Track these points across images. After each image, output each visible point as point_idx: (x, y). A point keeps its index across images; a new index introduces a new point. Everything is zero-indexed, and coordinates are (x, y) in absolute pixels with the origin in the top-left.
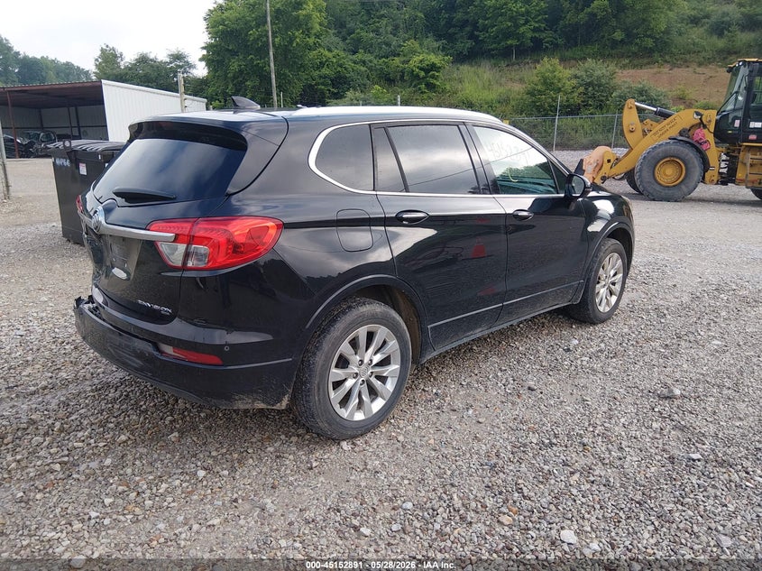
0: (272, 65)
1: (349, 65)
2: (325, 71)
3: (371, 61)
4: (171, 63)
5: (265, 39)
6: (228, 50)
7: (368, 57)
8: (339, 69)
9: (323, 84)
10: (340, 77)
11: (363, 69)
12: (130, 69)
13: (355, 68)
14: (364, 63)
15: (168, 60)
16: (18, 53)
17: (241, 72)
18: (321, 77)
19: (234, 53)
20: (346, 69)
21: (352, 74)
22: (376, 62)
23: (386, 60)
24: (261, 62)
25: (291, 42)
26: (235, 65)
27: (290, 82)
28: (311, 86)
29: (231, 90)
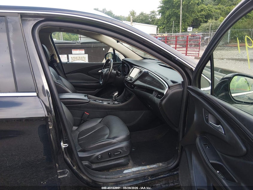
0: (181, 12)
1: (213, 10)
2: (203, 13)
3: (223, 8)
4: (151, 14)
5: (179, 3)
6: (166, 8)
7: (221, 6)
8: (209, 12)
9: (201, 18)
10: (209, 15)
11: (219, 11)
12: (137, 17)
13: (215, 11)
14: (220, 9)
15: (150, 13)
16: (114, 15)
17: (170, 15)
18: (201, 15)
19: (168, 9)
20: (211, 11)
21: (214, 13)
22: (225, 8)
23: (229, 7)
24: (177, 11)
25: (189, 3)
26: (167, 13)
27: (188, 18)
28: (196, 19)
29: (165, 22)
